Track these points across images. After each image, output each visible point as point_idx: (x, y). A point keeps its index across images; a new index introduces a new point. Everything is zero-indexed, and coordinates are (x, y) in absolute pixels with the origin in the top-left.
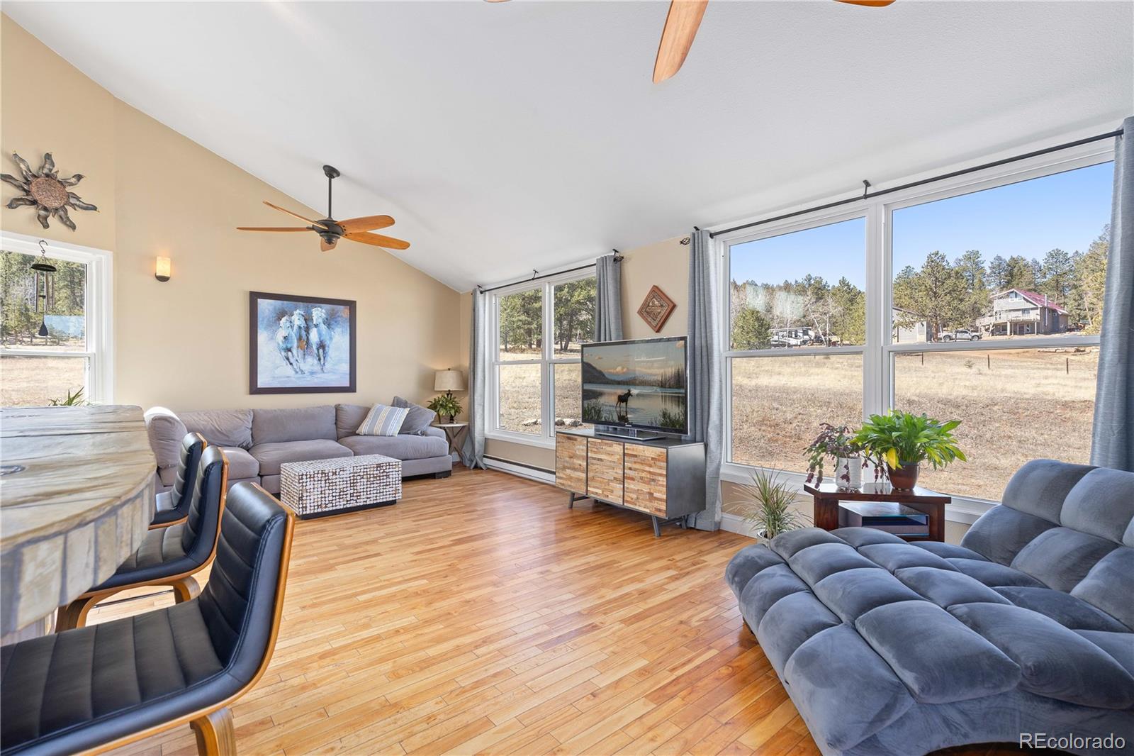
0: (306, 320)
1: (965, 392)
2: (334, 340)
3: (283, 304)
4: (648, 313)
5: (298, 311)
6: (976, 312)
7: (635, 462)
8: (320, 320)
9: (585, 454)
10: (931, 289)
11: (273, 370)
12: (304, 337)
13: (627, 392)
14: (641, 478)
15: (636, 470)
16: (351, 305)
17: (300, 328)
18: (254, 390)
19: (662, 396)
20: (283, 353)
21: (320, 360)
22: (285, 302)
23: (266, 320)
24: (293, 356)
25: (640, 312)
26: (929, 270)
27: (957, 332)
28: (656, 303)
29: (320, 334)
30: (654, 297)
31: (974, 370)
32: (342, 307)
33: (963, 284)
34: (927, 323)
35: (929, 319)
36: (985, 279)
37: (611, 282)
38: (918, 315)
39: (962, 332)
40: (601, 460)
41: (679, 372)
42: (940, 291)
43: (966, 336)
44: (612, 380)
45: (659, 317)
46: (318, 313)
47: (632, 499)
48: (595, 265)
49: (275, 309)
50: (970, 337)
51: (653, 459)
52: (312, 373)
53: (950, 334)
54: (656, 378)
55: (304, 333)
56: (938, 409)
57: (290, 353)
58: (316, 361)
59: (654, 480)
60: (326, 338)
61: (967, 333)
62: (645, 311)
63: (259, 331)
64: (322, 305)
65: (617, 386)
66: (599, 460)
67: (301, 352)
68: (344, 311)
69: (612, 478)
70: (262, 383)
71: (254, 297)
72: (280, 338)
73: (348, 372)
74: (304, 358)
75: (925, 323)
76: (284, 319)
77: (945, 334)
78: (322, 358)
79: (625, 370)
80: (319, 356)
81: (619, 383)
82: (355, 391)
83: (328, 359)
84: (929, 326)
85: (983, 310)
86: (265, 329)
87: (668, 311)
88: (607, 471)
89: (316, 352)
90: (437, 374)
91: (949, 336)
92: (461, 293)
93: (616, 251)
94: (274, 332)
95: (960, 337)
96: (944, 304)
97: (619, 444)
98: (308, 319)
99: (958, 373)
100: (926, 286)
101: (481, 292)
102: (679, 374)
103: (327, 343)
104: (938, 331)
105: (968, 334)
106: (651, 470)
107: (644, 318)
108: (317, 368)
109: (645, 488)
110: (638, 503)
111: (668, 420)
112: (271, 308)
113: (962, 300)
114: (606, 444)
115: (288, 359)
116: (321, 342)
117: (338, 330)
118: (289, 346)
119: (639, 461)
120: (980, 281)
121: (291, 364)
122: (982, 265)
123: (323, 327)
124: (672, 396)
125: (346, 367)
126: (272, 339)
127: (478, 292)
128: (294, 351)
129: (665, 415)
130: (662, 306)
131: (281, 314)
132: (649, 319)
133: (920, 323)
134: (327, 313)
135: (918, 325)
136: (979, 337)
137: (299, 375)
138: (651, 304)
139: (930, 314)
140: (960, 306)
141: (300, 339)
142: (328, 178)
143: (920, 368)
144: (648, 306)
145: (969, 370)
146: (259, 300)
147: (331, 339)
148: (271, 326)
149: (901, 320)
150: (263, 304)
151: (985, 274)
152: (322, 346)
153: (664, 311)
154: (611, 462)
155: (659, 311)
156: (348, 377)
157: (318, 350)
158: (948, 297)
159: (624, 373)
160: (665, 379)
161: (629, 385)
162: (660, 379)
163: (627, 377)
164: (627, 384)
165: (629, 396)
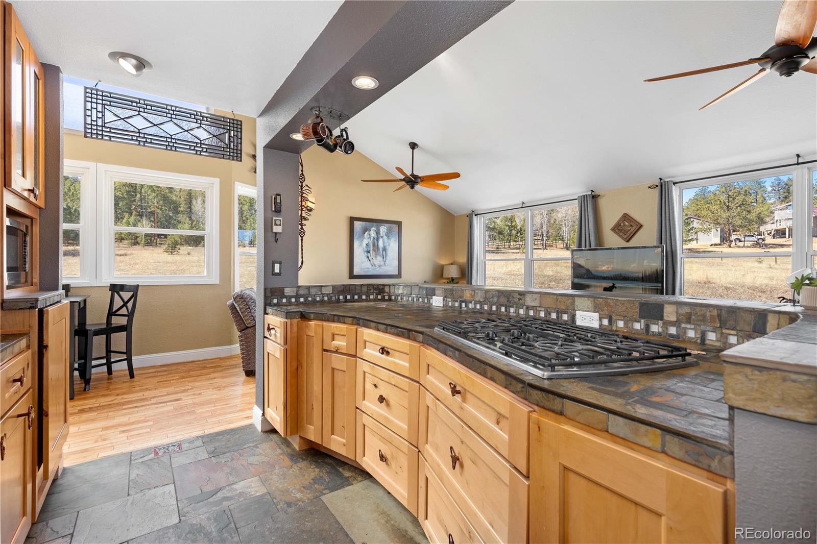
0: (377, 233)
1: (765, 282)
2: (391, 246)
3: (366, 224)
4: (619, 230)
5: (373, 228)
6: (762, 221)
8: (384, 234)
10: (725, 203)
11: (362, 265)
12: (376, 244)
13: (612, 285)
16: (399, 224)
17: (374, 238)
18: (352, 276)
19: (643, 288)
20: (366, 254)
21: (383, 258)
22: (367, 223)
23: (358, 234)
24: (371, 256)
25: (613, 230)
26: (724, 189)
27: (746, 236)
28: (627, 224)
29: (384, 242)
30: (624, 220)
31: (764, 265)
32: (394, 225)
33: (750, 199)
34: (721, 230)
35: (723, 226)
36: (766, 195)
37: (591, 210)
38: (714, 223)
39: (749, 236)
41: (657, 271)
42: (732, 205)
43: (752, 239)
44: (598, 276)
45: (628, 234)
46: (383, 229)
48: (576, 199)
49: (362, 227)
50: (756, 240)
52: (380, 266)
53: (740, 237)
54: (637, 275)
55: (376, 241)
56: (749, 294)
57: (369, 254)
58: (381, 259)
60: (386, 244)
61: (753, 236)
62: (617, 229)
63: (355, 241)
64: (385, 224)
65: (602, 281)
67: (374, 253)
68: (395, 227)
70: (356, 271)
71: (352, 220)
72: (364, 245)
73: (397, 265)
74: (376, 257)
75: (719, 229)
76: (366, 233)
77: (736, 237)
78: (385, 256)
80: (383, 255)
81: (604, 278)
82: (401, 278)
83: (388, 257)
84: (722, 231)
85: (767, 219)
86: (358, 239)
87: (637, 229)
89: (382, 253)
90: (445, 267)
91: (739, 239)
92: (455, 215)
93: (592, 191)
94: (362, 241)
95: (748, 240)
96: (735, 214)
98: (378, 233)
99: (753, 267)
100: (721, 202)
101: (476, 215)
102: (657, 273)
103: (387, 248)
104: (730, 235)
105: (754, 238)
107: (616, 233)
108: (382, 263)
112: (360, 226)
113: (749, 212)
115: (368, 258)
116: (384, 247)
117: (393, 240)
118: (369, 250)
120: (762, 196)
121: (370, 260)
122: (764, 185)
123: (385, 238)
124: (651, 289)
125: (396, 263)
126: (361, 245)
127: (474, 215)
128: (371, 252)
130: (632, 226)
131: (365, 230)
132: (621, 234)
133: (715, 229)
134: (387, 230)
135: (713, 230)
136: (763, 240)
137: (374, 267)
138: (622, 224)
139: (724, 222)
140: (748, 216)
141: (374, 245)
142: (412, 150)
143: (720, 263)
144: (620, 225)
145: (760, 265)
146: (355, 222)
147: (389, 245)
148: (360, 238)
149: (701, 227)
150: (358, 225)
151: (766, 191)
152: (385, 249)
153: (633, 229)
155: (629, 229)
156: (397, 268)
157: (383, 251)
158: (739, 209)
159: (608, 271)
160: (646, 276)
161: (614, 280)
162: (641, 276)
163: (612, 274)
164: (612, 279)
165: (613, 288)
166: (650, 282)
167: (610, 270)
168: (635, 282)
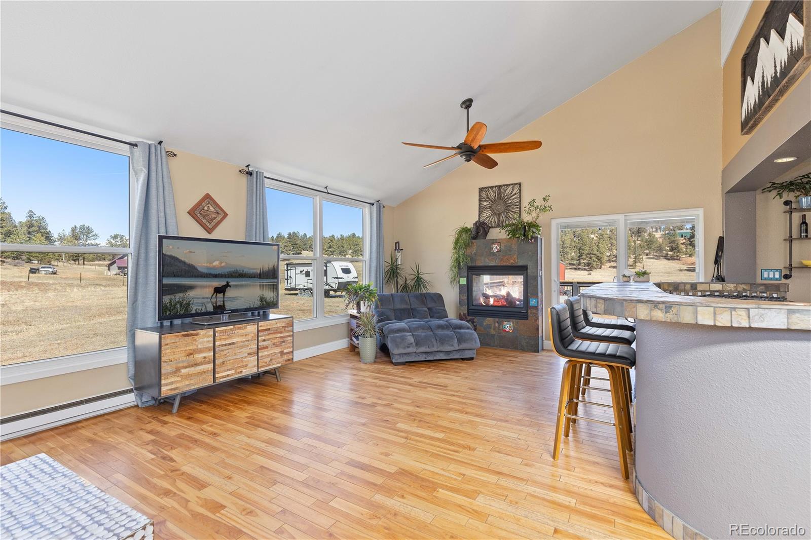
4: (199, 215)
7: (269, 334)
9: (212, 345)
13: (226, 283)
14: (274, 344)
15: (268, 340)
28: (212, 208)
30: (207, 203)
40: (233, 343)
41: (274, 267)
44: (206, 274)
47: (266, 362)
51: (283, 327)
54: (254, 271)
59: (284, 342)
62: (197, 213)
66: (230, 344)
69: (247, 355)
79: (223, 264)
81: (216, 276)
87: (221, 218)
88: (240, 351)
93: (161, 143)
97: (254, 325)
102: (274, 269)
106: (282, 335)
107: (194, 218)
109: (278, 350)
110: (271, 363)
111: (265, 303)
114: (238, 328)
119: (272, 332)
129: (262, 299)
130: (218, 213)
132: (200, 221)
138: (206, 208)
154: (244, 341)
155: (214, 216)
159: (222, 267)
160: (263, 272)
161: (228, 277)
162: (259, 272)
163: (226, 271)
164: (226, 277)
165: (227, 287)
166: (267, 278)
167: (224, 266)
168: (252, 279)
